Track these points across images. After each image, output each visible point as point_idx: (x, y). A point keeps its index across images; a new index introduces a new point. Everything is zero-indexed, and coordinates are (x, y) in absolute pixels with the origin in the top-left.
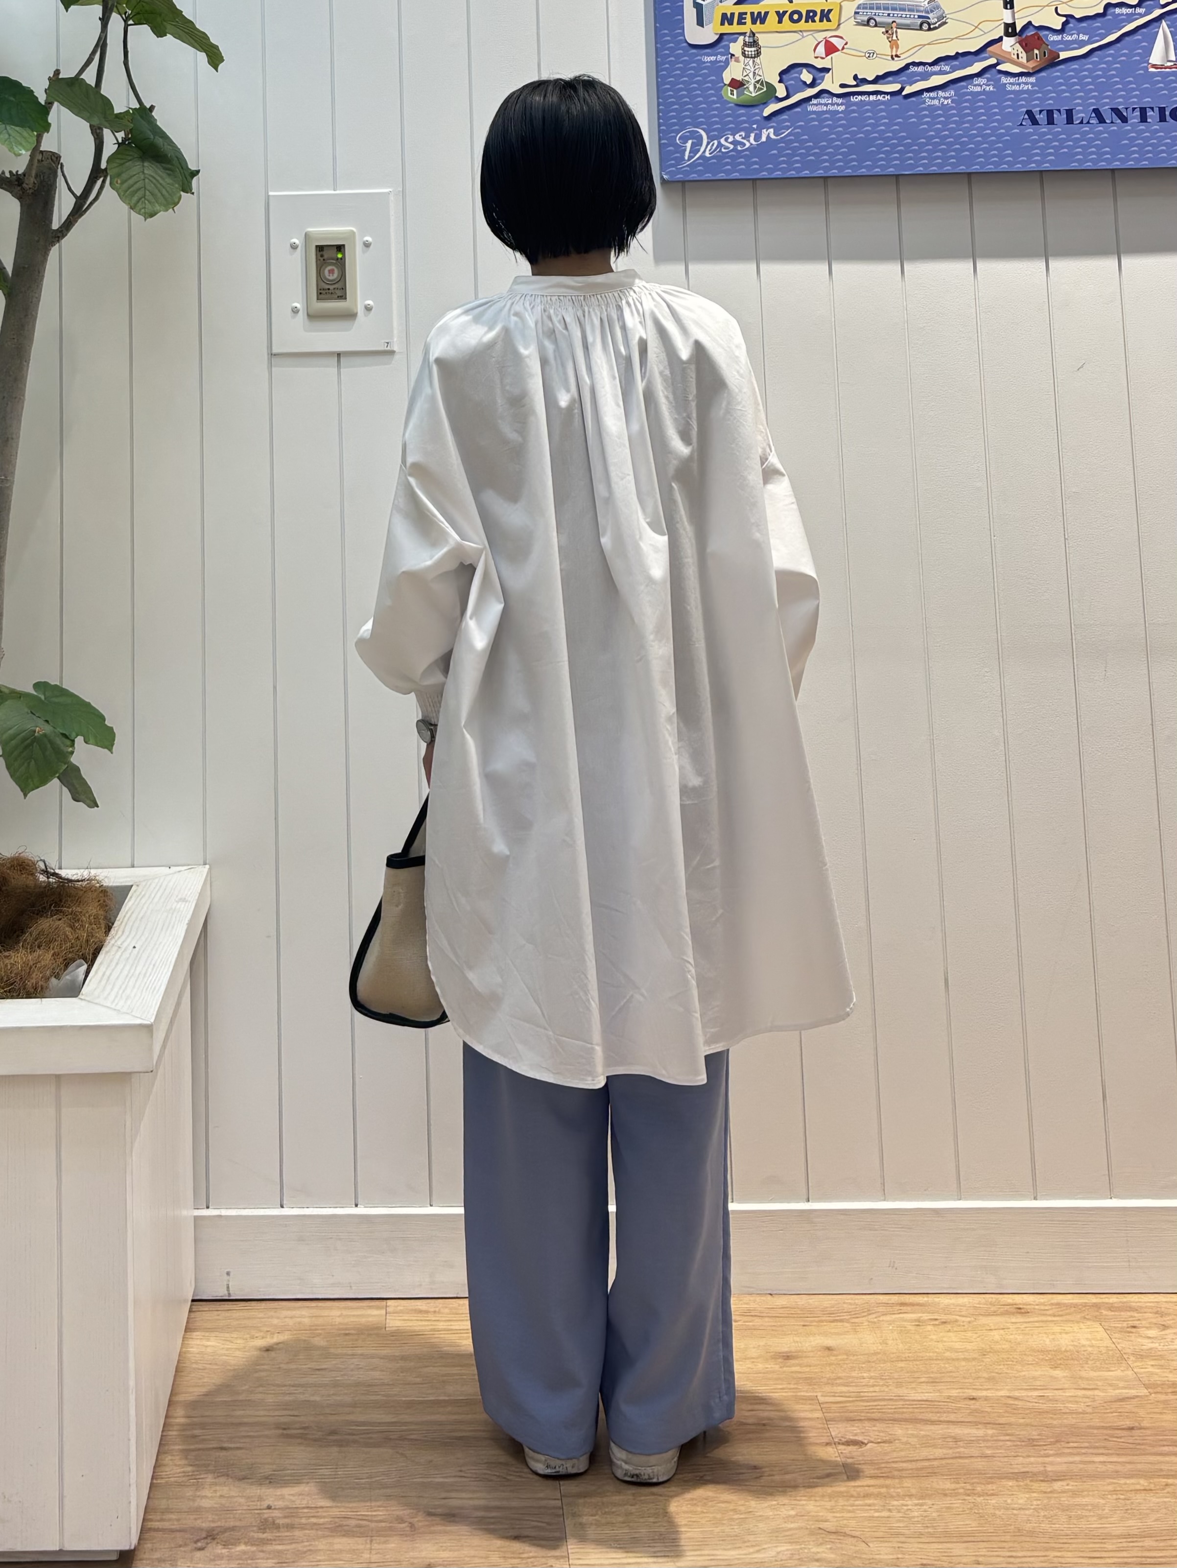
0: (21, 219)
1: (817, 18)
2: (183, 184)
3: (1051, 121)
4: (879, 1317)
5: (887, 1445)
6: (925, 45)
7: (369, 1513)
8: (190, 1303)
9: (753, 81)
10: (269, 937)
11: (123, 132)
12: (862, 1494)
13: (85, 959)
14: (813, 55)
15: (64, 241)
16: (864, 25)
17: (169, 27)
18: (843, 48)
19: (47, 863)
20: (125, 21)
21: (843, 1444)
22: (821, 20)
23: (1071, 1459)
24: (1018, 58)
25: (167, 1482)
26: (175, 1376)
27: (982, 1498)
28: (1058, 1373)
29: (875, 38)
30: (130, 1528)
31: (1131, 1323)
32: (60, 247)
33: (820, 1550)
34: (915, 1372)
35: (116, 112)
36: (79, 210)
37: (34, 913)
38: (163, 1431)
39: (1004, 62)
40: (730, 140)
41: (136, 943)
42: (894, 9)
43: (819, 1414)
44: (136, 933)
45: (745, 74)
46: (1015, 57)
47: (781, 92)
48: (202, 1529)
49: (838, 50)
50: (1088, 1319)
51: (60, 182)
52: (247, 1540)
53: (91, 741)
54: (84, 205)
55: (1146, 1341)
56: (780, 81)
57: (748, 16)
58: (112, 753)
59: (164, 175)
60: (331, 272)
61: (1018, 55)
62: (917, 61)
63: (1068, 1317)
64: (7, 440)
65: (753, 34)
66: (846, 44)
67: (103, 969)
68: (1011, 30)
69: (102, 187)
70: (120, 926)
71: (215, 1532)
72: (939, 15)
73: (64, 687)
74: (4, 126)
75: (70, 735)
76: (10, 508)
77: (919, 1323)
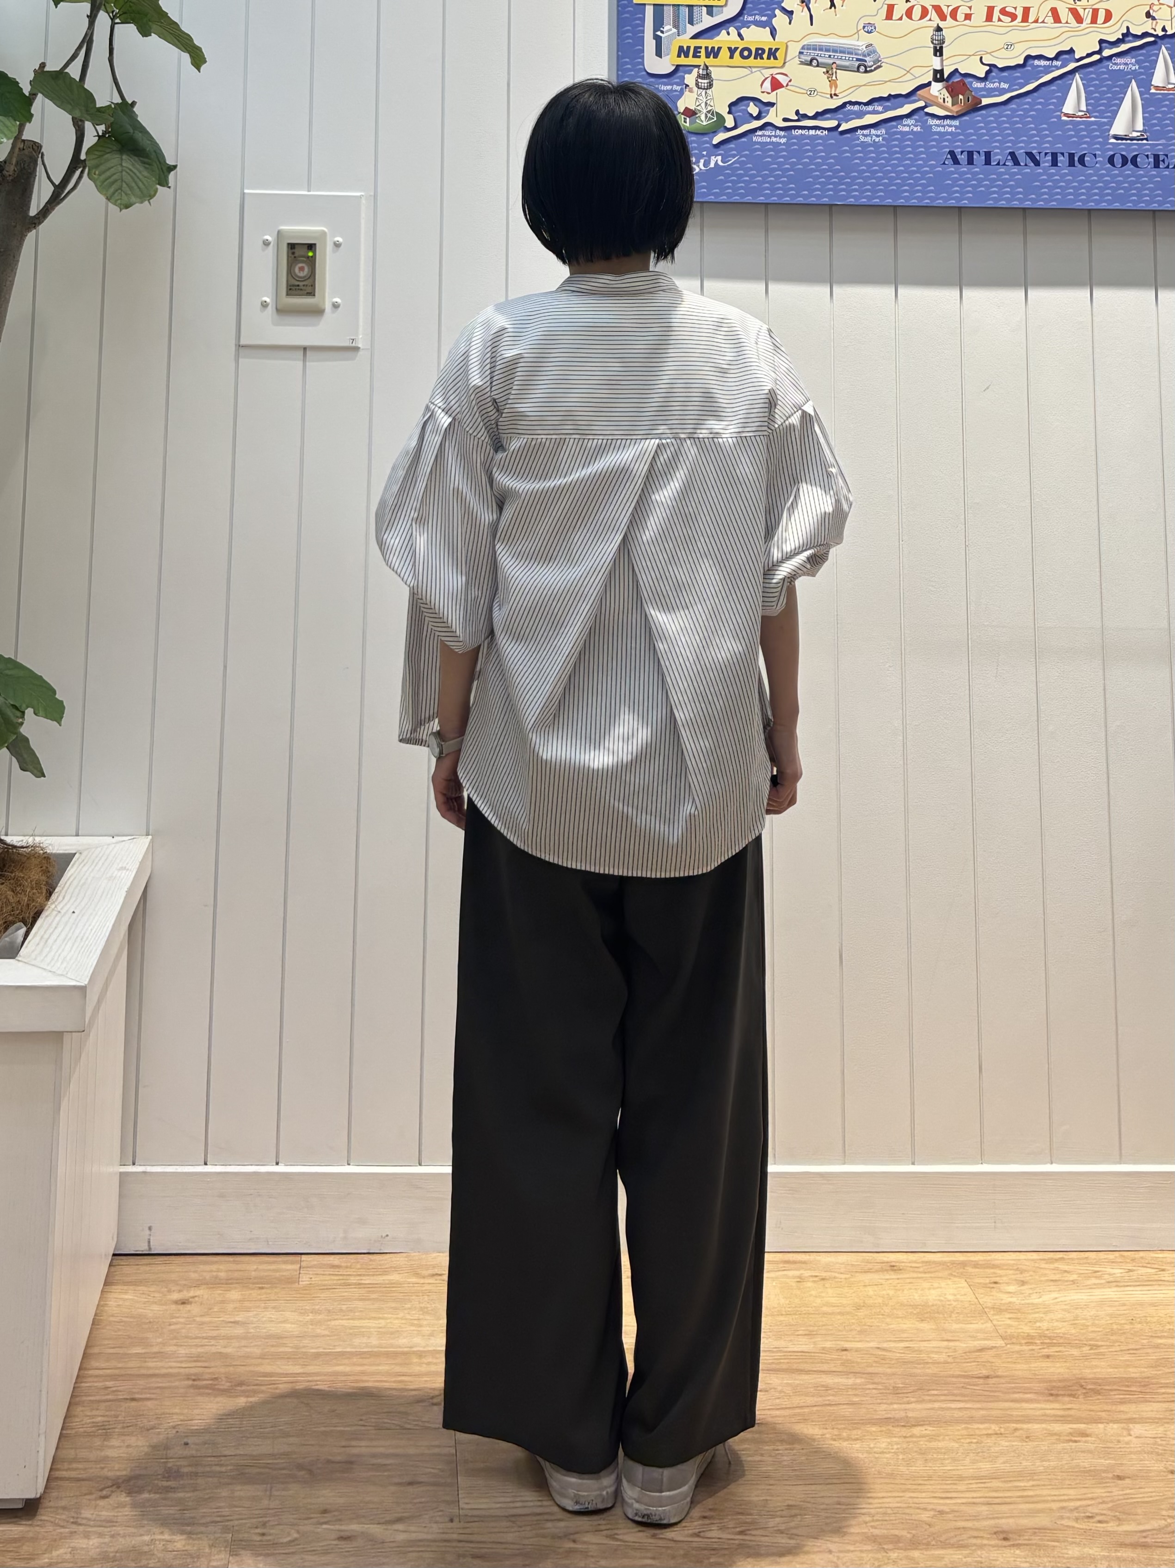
1: (765, 56)
2: (160, 178)
6: (860, 86)
7: (271, 1461)
8: (110, 1257)
9: (705, 111)
11: (104, 125)
13: (23, 922)
14: (760, 90)
15: (40, 228)
16: (807, 64)
17: (154, 27)
18: (787, 85)
20: (112, 19)
22: (769, 58)
23: (930, 1406)
24: (944, 102)
25: (76, 1433)
26: (90, 1327)
27: (847, 1443)
29: (816, 77)
30: (37, 1477)
31: (993, 1279)
32: (37, 233)
34: (793, 1325)
35: (98, 106)
36: (56, 199)
38: (76, 1383)
39: (932, 106)
41: (76, 908)
42: (835, 51)
44: (77, 899)
45: (698, 104)
46: (942, 101)
47: (730, 123)
48: (107, 1478)
49: (782, 86)
50: (955, 1276)
51: (40, 171)
52: (150, 1488)
53: (41, 713)
54: (61, 194)
55: (1006, 1296)
56: (729, 113)
57: (703, 51)
58: (60, 725)
59: (141, 168)
60: (301, 271)
61: (943, 98)
62: (853, 100)
63: (938, 1274)
65: (707, 67)
66: (790, 81)
67: (42, 932)
68: (938, 76)
69: (80, 177)
70: (61, 891)
71: (120, 1481)
72: (876, 58)
73: (18, 660)
75: (21, 707)
77: (800, 1280)
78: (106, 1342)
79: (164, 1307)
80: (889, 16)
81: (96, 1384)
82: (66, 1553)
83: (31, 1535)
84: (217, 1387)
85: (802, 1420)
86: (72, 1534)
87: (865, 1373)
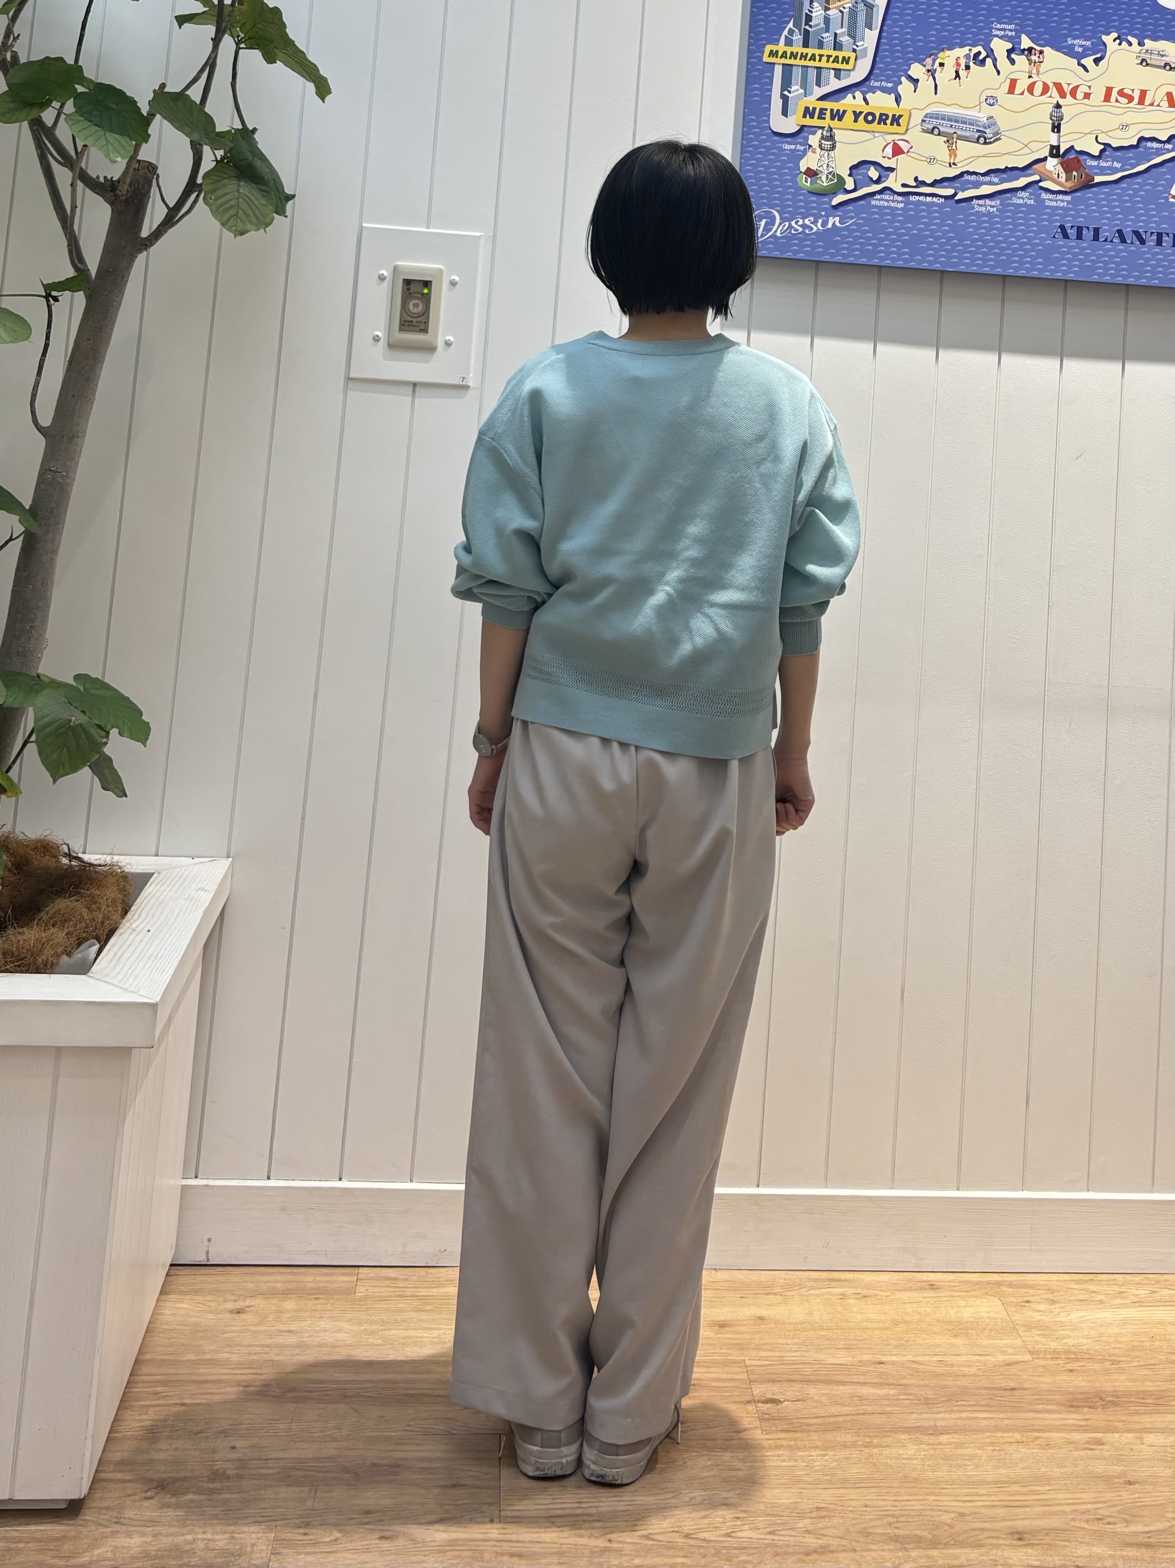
0: (110, 225)
1: (889, 122)
2: (277, 206)
3: (1079, 236)
4: (808, 1291)
5: (800, 1403)
6: (979, 157)
7: (318, 1464)
8: (167, 1267)
9: (826, 172)
10: (283, 928)
11: (222, 150)
12: (773, 1445)
13: (98, 939)
14: (881, 154)
15: (152, 249)
16: (929, 133)
17: (280, 54)
18: (908, 152)
19: (71, 847)
20: (237, 44)
21: (762, 1402)
22: (892, 124)
23: (958, 1415)
24: (1058, 177)
25: (123, 1436)
28: (958, 1341)
29: (937, 145)
30: (82, 1477)
31: (1025, 1299)
32: (148, 255)
33: (730, 1494)
34: (834, 1340)
35: (217, 130)
36: (169, 221)
37: (52, 892)
38: (126, 1388)
39: (1046, 180)
40: (799, 223)
41: (151, 927)
42: (957, 121)
43: (744, 1376)
44: (152, 918)
45: (820, 164)
46: (1056, 176)
47: (850, 185)
48: (153, 1480)
49: (903, 152)
50: (990, 1295)
51: (154, 191)
52: (195, 1490)
53: (126, 733)
54: (175, 217)
55: (1036, 1314)
56: (850, 175)
57: (828, 113)
58: (145, 746)
59: (259, 196)
60: (416, 305)
61: (1058, 174)
62: (971, 170)
63: (974, 1293)
64: (73, 437)
65: (831, 129)
66: (911, 148)
67: (115, 949)
68: (1055, 152)
69: (195, 201)
70: (137, 910)
71: (166, 1482)
72: (994, 131)
73: (106, 679)
74: (103, 132)
75: (105, 727)
76: (68, 504)
77: (843, 1297)
78: (159, 1349)
79: (220, 1316)
80: (1011, 90)
81: (146, 1390)
82: (107, 1552)
83: (73, 1534)
84: (268, 1393)
85: (837, 1428)
86: (114, 1533)
87: (901, 1385)
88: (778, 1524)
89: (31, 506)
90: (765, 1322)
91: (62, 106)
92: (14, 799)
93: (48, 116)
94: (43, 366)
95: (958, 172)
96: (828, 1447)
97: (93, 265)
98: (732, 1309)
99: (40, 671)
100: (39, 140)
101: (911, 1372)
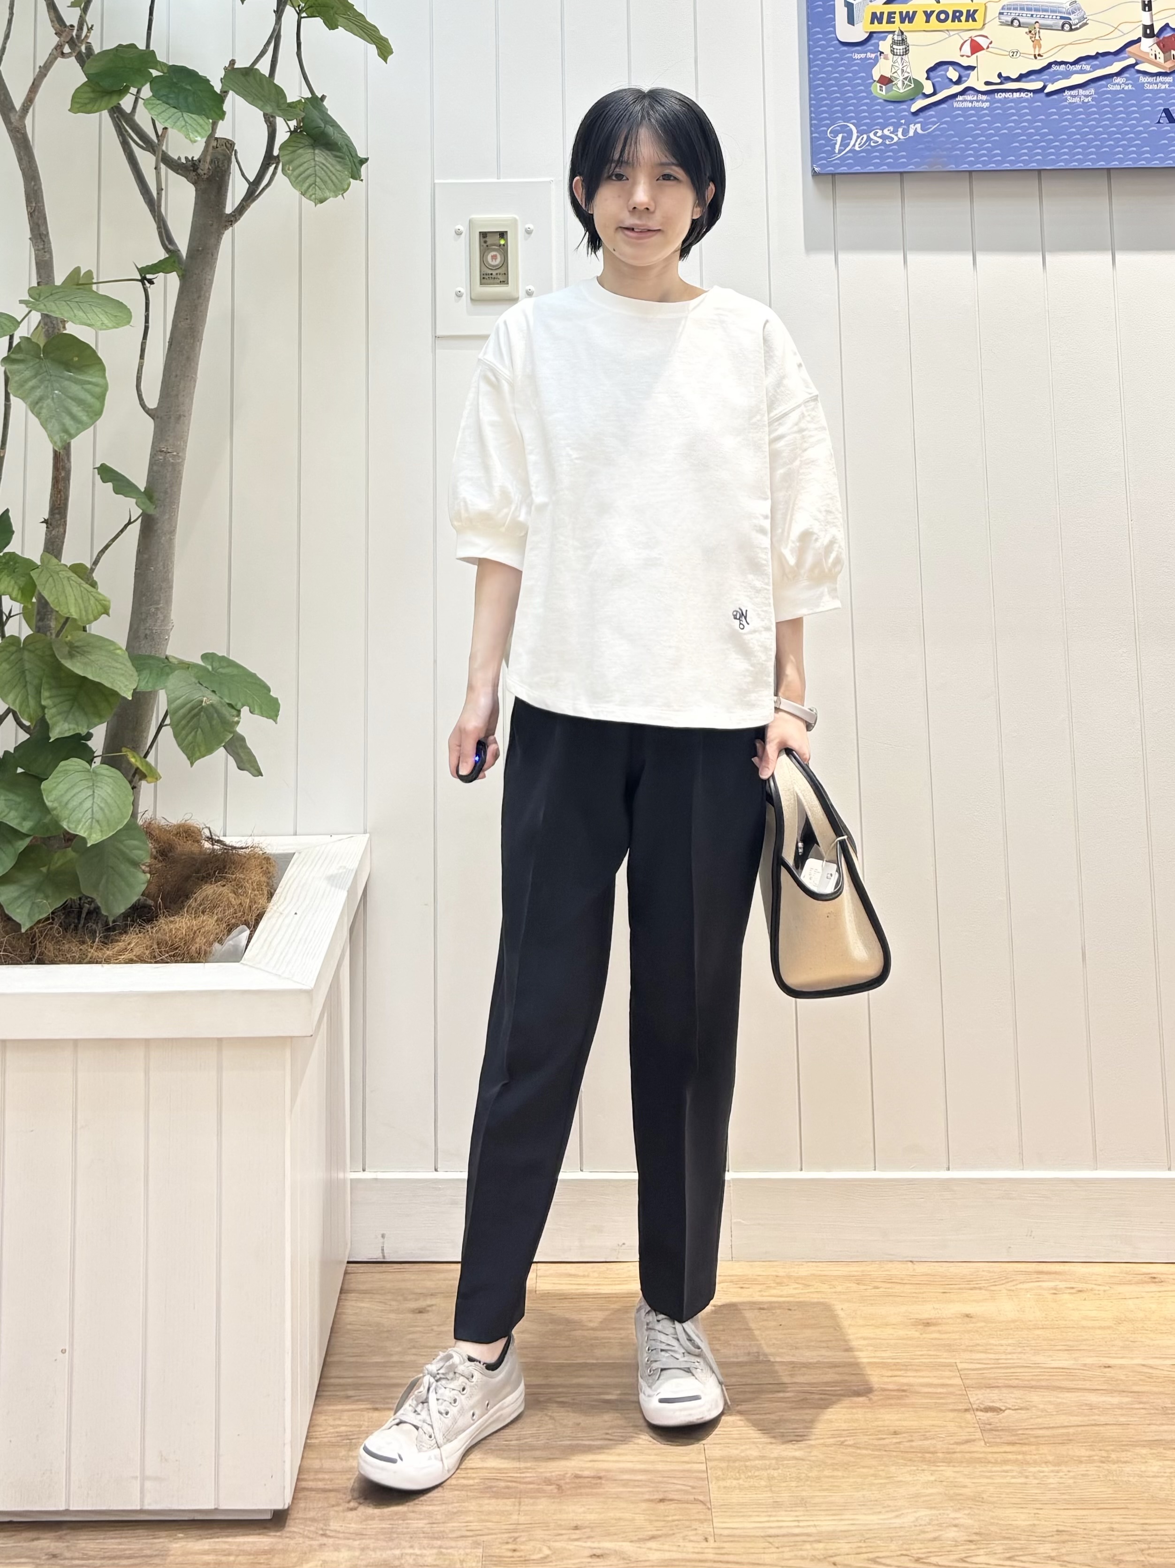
0: (196, 204)
1: (963, 18)
2: (352, 171)
4: (1017, 1285)
5: (1023, 1412)
6: (1066, 45)
7: (519, 1475)
8: (345, 1264)
9: (901, 78)
11: (295, 121)
12: (999, 1460)
13: (247, 923)
14: (959, 53)
15: (237, 225)
16: (1008, 25)
17: (340, 19)
18: (988, 47)
19: (212, 831)
20: (298, 14)
21: (981, 1410)
22: (967, 20)
24: (1155, 58)
25: (320, 1442)
26: (330, 1336)
27: (1116, 1465)
29: (1019, 38)
30: (284, 1487)
33: (957, 1515)
34: (1052, 1340)
35: (288, 101)
36: (251, 196)
37: (198, 879)
39: (1143, 62)
41: (298, 910)
42: (1037, 10)
43: (958, 1381)
44: (298, 900)
45: (894, 71)
46: (1152, 57)
47: (928, 88)
49: (982, 49)
53: (257, 712)
54: (256, 191)
56: (928, 78)
57: (897, 16)
58: (276, 722)
59: (334, 162)
60: (494, 257)
61: (1156, 55)
62: (1059, 60)
64: (180, 416)
65: (902, 33)
66: (991, 43)
67: (265, 933)
68: (1149, 31)
69: (274, 173)
70: (282, 890)
72: (1080, 16)
73: (231, 658)
74: (180, 113)
75: (236, 705)
76: (181, 484)
77: (1056, 1291)
78: (346, 1350)
79: (401, 1316)
83: (280, 1547)
85: (1067, 1441)
86: (322, 1546)
87: (1132, 1392)
88: (1017, 1549)
89: (145, 488)
90: (974, 1320)
91: (139, 92)
92: (153, 784)
93: (126, 103)
94: (145, 349)
95: (1044, 63)
96: (1059, 1462)
97: (183, 245)
98: (936, 1306)
99: (168, 653)
100: (120, 127)
101: (1143, 1377)
